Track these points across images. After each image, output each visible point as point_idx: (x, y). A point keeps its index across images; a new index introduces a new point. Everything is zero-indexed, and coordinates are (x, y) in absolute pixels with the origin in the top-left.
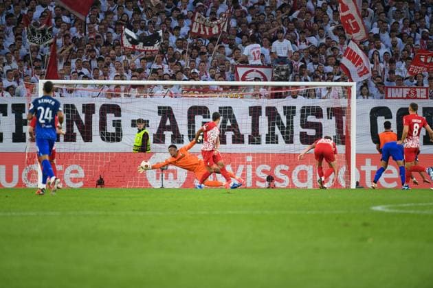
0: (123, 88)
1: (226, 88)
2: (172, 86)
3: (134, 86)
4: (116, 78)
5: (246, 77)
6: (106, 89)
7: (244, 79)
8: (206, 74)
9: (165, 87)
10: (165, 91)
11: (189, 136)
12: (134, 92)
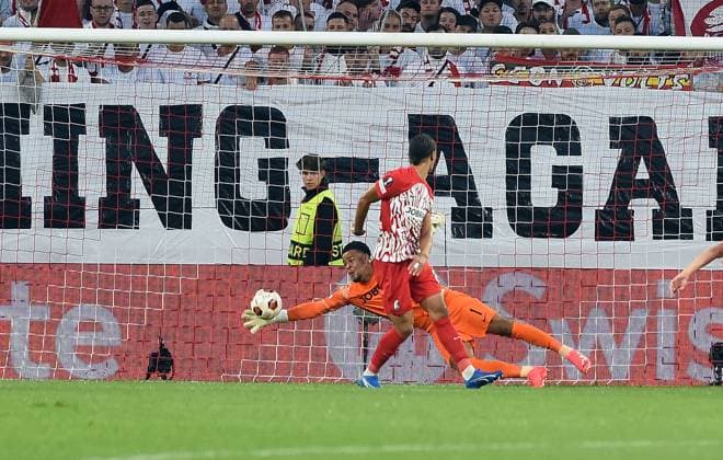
0: (298, 56)
2: (460, 50)
3: (333, 49)
4: (283, 20)
5: (708, 21)
6: (245, 56)
7: (700, 29)
8: (585, 11)
9: (437, 52)
10: (436, 65)
11: (510, 213)
12: (336, 66)
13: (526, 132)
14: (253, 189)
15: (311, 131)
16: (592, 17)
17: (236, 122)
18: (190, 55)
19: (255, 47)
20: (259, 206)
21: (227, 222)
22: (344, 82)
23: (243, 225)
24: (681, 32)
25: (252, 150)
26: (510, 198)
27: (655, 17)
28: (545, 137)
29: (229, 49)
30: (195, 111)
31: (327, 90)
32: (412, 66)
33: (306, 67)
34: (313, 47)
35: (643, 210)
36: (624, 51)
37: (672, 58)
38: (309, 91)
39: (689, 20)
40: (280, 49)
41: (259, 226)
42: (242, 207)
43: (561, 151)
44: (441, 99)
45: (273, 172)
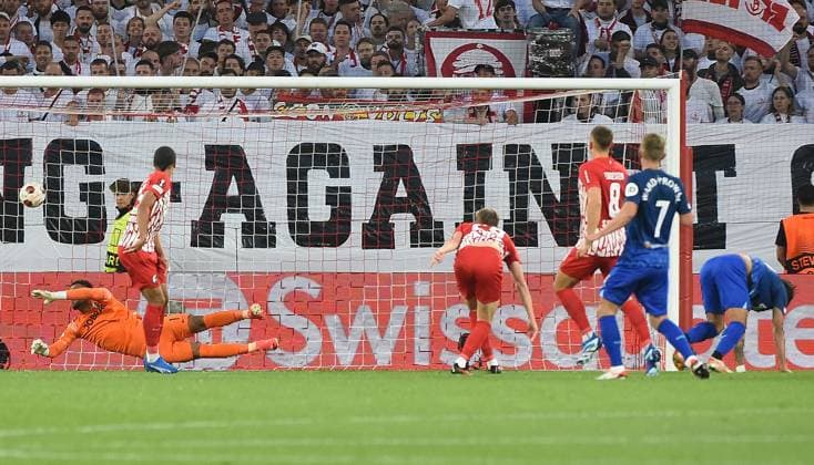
0: (112, 97)
1: (396, 96)
3: (141, 91)
4: (99, 67)
5: (455, 64)
6: (68, 97)
7: (448, 71)
8: (353, 57)
9: (228, 92)
10: (228, 104)
11: (291, 227)
12: (144, 105)
13: (303, 159)
14: (75, 209)
15: (123, 160)
16: (358, 62)
17: (60, 152)
18: (21, 96)
19: (76, 90)
20: (80, 223)
21: (54, 236)
22: (151, 118)
23: (67, 239)
24: (433, 74)
25: (74, 175)
26: (291, 215)
27: (411, 61)
28: (320, 163)
29: (52, 91)
30: (27, 143)
31: (137, 125)
32: (208, 104)
33: (119, 105)
34: (126, 89)
35: (402, 223)
36: (384, 90)
37: (426, 95)
38: (121, 125)
39: (439, 64)
40: (97, 91)
41: (80, 240)
42: (67, 224)
43: (333, 174)
44: (232, 131)
45: (92, 194)
